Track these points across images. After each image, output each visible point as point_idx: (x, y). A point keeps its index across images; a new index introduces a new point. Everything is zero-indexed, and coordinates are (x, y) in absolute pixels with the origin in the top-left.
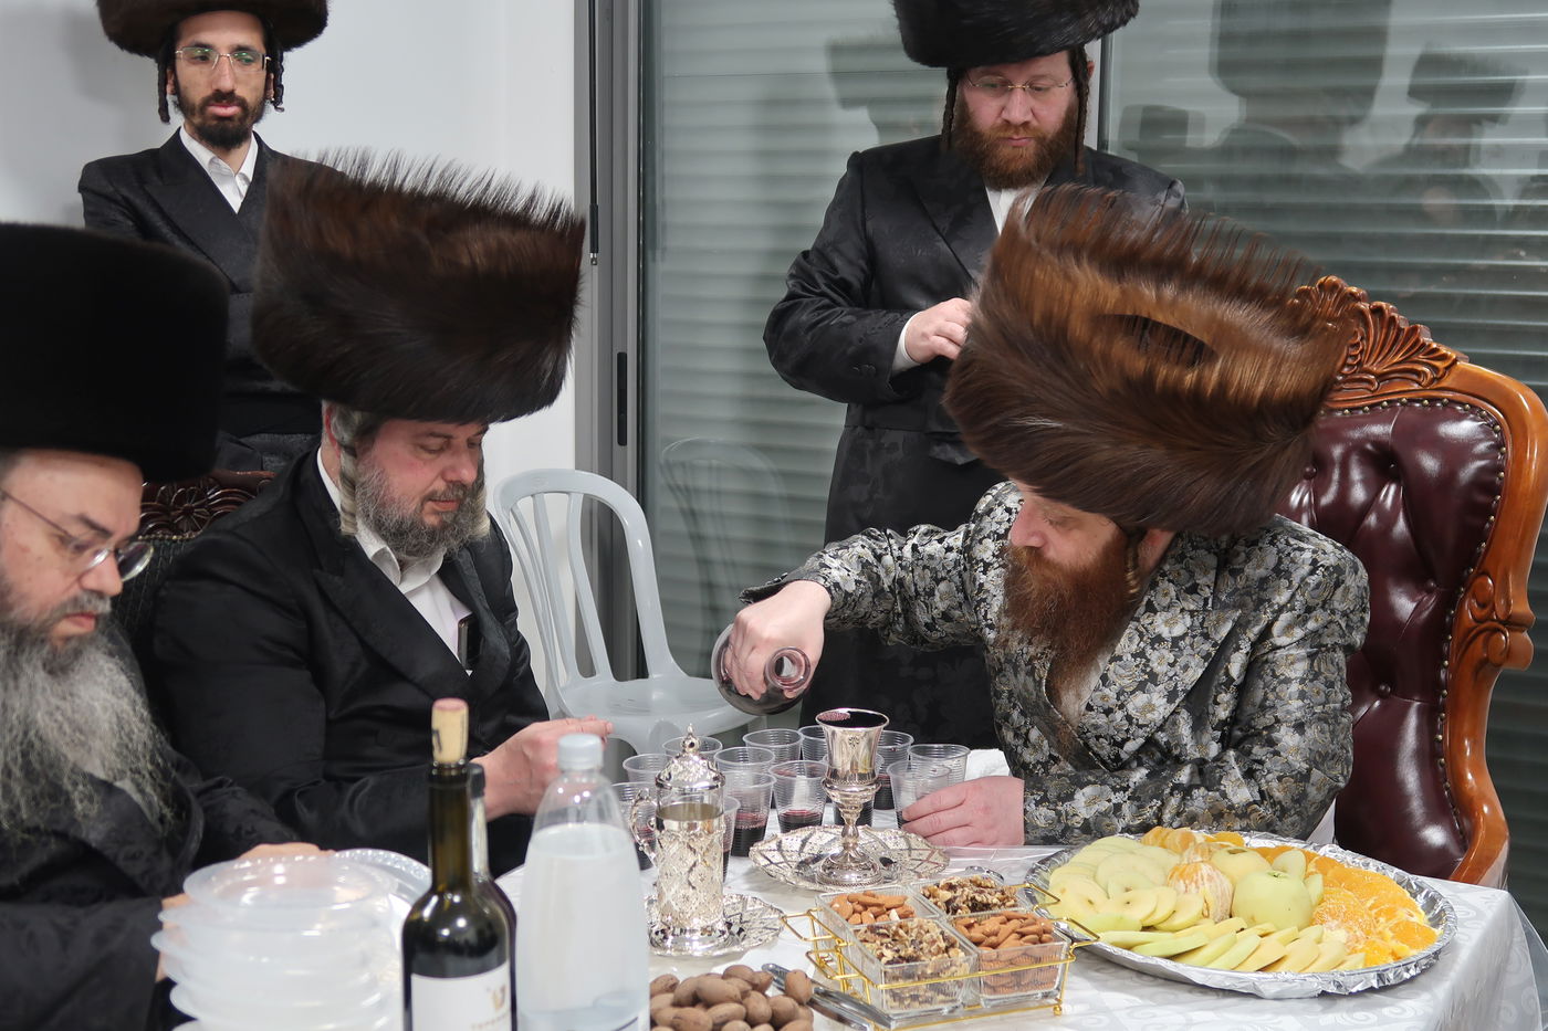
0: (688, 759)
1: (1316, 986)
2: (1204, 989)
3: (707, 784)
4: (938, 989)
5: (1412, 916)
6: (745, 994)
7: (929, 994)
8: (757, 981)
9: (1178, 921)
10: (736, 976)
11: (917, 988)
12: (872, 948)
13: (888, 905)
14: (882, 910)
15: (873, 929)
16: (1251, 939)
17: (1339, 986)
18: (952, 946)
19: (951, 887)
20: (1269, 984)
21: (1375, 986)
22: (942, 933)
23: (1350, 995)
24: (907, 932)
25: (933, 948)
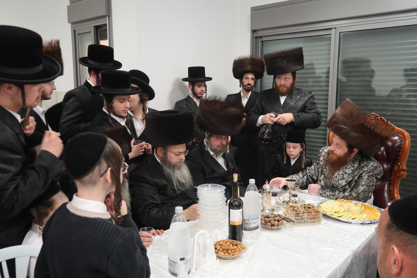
0: (266, 184)
1: (361, 222)
2: (343, 222)
3: (269, 188)
4: (302, 218)
6: (274, 217)
8: (276, 215)
9: (340, 212)
10: (273, 215)
11: (299, 218)
12: (293, 212)
14: (294, 207)
15: (293, 210)
16: (351, 215)
17: (364, 222)
18: (304, 213)
19: (305, 205)
20: (353, 221)
21: (370, 223)
22: (303, 211)
23: (366, 224)
24: (298, 210)
25: (302, 213)
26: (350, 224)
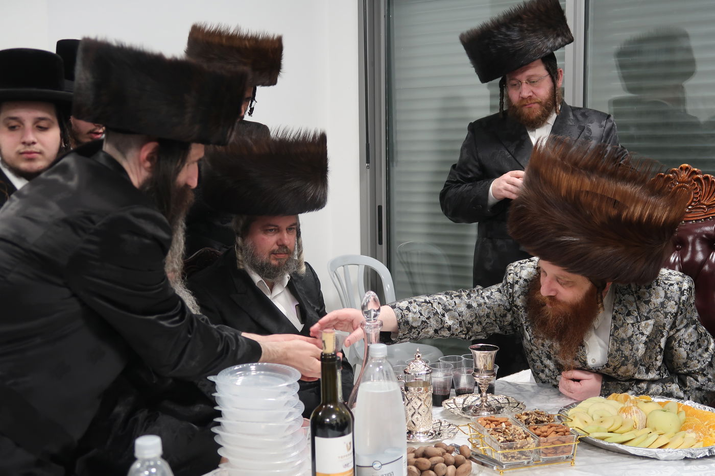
0: (417, 362)
1: (682, 454)
2: (635, 456)
3: (425, 372)
4: (522, 453)
6: (443, 454)
7: (519, 456)
8: (448, 449)
9: (622, 429)
10: (440, 447)
11: (514, 453)
12: (495, 437)
13: (501, 421)
14: (499, 423)
15: (495, 430)
16: (654, 436)
17: (692, 455)
18: (528, 436)
19: (527, 414)
20: (662, 454)
21: (708, 455)
22: (524, 431)
23: (697, 459)
24: (509, 431)
25: (520, 437)
26: (655, 461)
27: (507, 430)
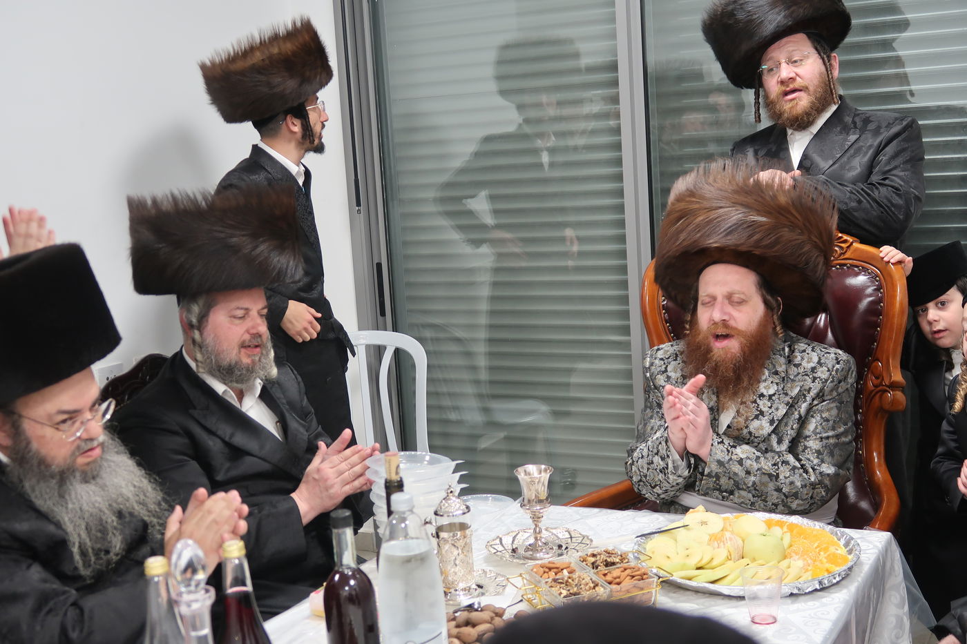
0: (449, 499)
1: (787, 590)
2: (729, 597)
3: (461, 512)
5: (837, 550)
6: (492, 618)
8: (497, 611)
9: (715, 563)
10: (487, 610)
12: (555, 590)
13: (562, 567)
14: (559, 570)
15: (555, 580)
16: (754, 568)
17: (799, 589)
18: (597, 585)
19: (594, 555)
21: (818, 588)
22: (591, 579)
23: (806, 594)
24: (573, 580)
25: (587, 587)
27: (570, 580)
